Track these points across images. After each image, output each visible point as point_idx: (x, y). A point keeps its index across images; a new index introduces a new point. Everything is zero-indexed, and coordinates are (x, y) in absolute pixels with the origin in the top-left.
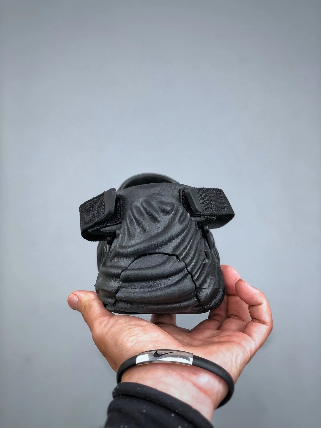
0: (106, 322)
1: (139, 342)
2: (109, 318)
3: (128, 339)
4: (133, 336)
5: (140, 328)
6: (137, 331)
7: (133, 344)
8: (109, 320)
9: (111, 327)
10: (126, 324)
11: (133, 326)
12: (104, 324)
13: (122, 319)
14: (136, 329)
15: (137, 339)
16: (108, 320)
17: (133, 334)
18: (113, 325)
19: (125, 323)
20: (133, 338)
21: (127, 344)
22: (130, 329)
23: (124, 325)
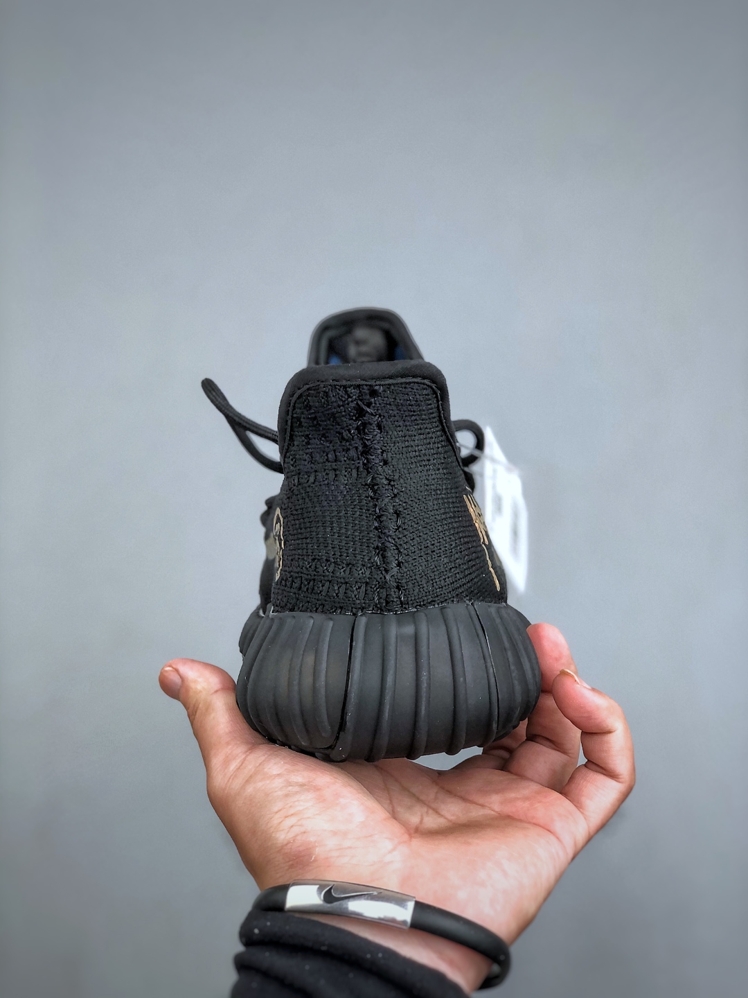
0: (238, 761)
1: (304, 833)
2: (246, 752)
3: (280, 823)
4: (292, 815)
5: (310, 795)
6: (302, 803)
7: (290, 835)
8: (245, 759)
9: (248, 781)
10: (280, 780)
11: (296, 789)
12: (233, 766)
13: (273, 761)
14: (303, 797)
15: (301, 825)
16: (244, 756)
17: (292, 811)
18: (251, 777)
19: (278, 775)
20: (292, 821)
21: (278, 836)
22: (287, 796)
23: (278, 782)
